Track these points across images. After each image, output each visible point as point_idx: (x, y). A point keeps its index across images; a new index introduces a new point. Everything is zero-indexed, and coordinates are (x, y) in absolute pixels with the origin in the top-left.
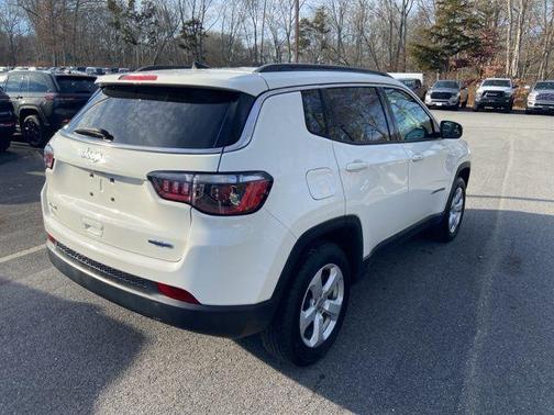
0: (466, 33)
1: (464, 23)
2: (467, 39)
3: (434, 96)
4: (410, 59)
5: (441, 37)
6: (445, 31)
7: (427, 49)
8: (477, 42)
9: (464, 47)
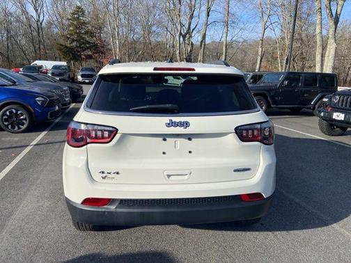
0: (87, 39)
1: (86, 33)
2: (89, 43)
3: (82, 76)
4: (57, 53)
5: (73, 40)
6: (75, 37)
7: (66, 47)
8: (95, 46)
9: (88, 48)
